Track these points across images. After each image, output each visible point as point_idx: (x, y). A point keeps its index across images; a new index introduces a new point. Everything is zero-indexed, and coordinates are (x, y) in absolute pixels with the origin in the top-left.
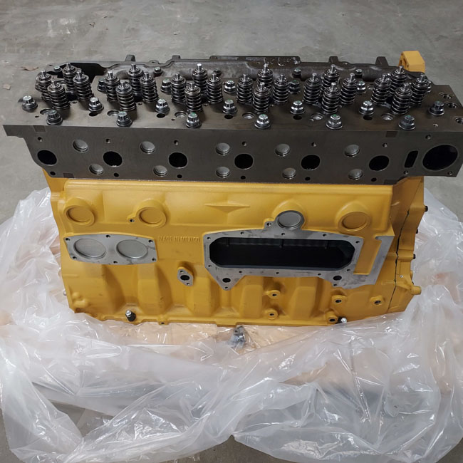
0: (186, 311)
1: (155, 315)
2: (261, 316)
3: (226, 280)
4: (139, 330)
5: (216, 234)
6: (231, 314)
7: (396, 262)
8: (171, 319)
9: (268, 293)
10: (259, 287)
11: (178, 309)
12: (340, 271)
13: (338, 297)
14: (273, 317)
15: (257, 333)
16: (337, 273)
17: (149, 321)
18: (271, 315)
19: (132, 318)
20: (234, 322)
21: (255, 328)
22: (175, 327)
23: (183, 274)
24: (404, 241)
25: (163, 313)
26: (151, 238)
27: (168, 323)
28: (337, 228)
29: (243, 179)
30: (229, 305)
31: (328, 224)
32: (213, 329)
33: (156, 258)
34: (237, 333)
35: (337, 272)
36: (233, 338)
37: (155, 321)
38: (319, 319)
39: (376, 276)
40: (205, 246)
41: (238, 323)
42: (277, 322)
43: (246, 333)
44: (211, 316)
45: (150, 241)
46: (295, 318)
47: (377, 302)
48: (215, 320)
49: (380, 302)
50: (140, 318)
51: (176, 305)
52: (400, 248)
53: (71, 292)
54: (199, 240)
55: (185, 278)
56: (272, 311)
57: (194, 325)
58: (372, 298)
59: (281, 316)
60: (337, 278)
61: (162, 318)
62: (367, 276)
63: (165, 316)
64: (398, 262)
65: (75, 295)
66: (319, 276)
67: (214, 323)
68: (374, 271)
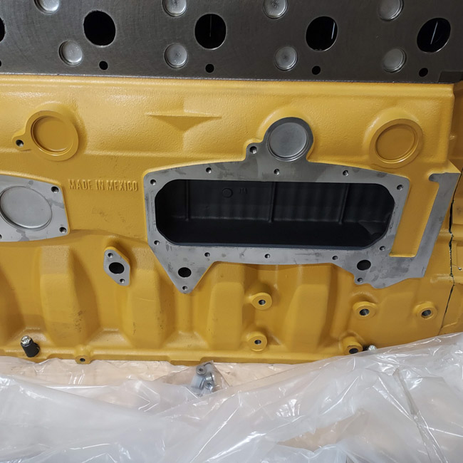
0: (121, 339)
1: (71, 345)
2: (241, 346)
3: (184, 272)
4: (42, 369)
5: (165, 171)
6: (193, 342)
7: (450, 246)
8: (96, 352)
9: (251, 298)
10: (237, 286)
11: (109, 337)
12: (369, 249)
13: (363, 305)
14: (259, 347)
15: (234, 375)
16: (364, 254)
17: (61, 357)
18: (256, 342)
19: (33, 350)
20: (197, 356)
21: (232, 366)
22: (102, 367)
23: (113, 260)
25: (84, 343)
26: (56, 183)
27: (92, 359)
28: (365, 157)
29: (210, 71)
30: (191, 329)
31: (353, 149)
32: (165, 369)
33: (66, 227)
34: (202, 373)
35: (363, 251)
36: (196, 380)
37: (70, 357)
39: (426, 261)
40: (147, 199)
41: (204, 359)
42: (266, 356)
43: (218, 372)
44: (160, 346)
45: (54, 189)
47: (424, 314)
48: (168, 354)
49: (429, 312)
50: (45, 352)
51: (105, 329)
52: (454, 222)
54: (137, 186)
55: (116, 268)
56: (258, 335)
57: (134, 364)
58: (417, 307)
59: (272, 347)
60: (364, 265)
61: (82, 350)
62: (412, 259)
63: (88, 347)
64: (454, 245)
66: (335, 262)
67: (165, 359)
68: (423, 249)
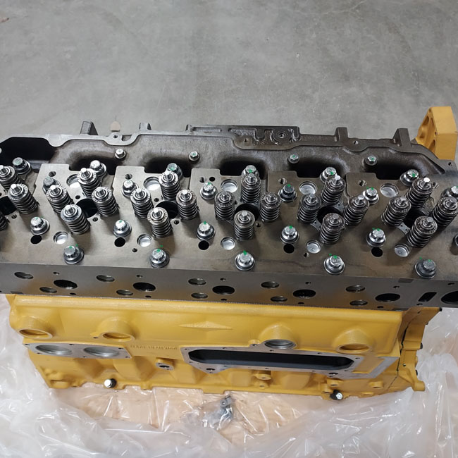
1: (137, 381)
2: (251, 386)
3: (210, 369)
5: (194, 347)
6: (219, 382)
8: (154, 385)
13: (333, 382)
14: (263, 388)
15: (246, 402)
18: (261, 386)
20: (221, 390)
23: (162, 365)
24: (411, 333)
25: (144, 380)
26: (121, 346)
29: (224, 300)
33: (129, 356)
35: (333, 370)
38: (312, 389)
42: (268, 390)
44: (197, 384)
45: (120, 349)
46: (287, 388)
47: (376, 387)
48: (201, 387)
49: (379, 387)
50: (121, 383)
52: (405, 339)
53: (43, 369)
54: (176, 349)
56: (262, 384)
58: (371, 383)
59: (272, 386)
60: (333, 374)
61: (144, 385)
63: (148, 382)
64: (403, 352)
65: (48, 371)
66: (313, 372)
67: (200, 389)
